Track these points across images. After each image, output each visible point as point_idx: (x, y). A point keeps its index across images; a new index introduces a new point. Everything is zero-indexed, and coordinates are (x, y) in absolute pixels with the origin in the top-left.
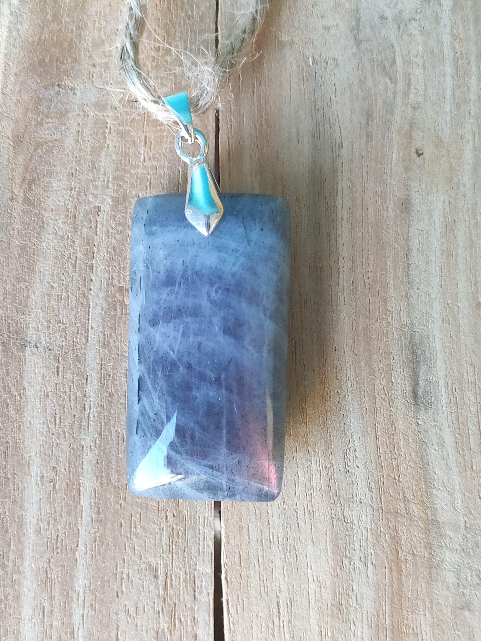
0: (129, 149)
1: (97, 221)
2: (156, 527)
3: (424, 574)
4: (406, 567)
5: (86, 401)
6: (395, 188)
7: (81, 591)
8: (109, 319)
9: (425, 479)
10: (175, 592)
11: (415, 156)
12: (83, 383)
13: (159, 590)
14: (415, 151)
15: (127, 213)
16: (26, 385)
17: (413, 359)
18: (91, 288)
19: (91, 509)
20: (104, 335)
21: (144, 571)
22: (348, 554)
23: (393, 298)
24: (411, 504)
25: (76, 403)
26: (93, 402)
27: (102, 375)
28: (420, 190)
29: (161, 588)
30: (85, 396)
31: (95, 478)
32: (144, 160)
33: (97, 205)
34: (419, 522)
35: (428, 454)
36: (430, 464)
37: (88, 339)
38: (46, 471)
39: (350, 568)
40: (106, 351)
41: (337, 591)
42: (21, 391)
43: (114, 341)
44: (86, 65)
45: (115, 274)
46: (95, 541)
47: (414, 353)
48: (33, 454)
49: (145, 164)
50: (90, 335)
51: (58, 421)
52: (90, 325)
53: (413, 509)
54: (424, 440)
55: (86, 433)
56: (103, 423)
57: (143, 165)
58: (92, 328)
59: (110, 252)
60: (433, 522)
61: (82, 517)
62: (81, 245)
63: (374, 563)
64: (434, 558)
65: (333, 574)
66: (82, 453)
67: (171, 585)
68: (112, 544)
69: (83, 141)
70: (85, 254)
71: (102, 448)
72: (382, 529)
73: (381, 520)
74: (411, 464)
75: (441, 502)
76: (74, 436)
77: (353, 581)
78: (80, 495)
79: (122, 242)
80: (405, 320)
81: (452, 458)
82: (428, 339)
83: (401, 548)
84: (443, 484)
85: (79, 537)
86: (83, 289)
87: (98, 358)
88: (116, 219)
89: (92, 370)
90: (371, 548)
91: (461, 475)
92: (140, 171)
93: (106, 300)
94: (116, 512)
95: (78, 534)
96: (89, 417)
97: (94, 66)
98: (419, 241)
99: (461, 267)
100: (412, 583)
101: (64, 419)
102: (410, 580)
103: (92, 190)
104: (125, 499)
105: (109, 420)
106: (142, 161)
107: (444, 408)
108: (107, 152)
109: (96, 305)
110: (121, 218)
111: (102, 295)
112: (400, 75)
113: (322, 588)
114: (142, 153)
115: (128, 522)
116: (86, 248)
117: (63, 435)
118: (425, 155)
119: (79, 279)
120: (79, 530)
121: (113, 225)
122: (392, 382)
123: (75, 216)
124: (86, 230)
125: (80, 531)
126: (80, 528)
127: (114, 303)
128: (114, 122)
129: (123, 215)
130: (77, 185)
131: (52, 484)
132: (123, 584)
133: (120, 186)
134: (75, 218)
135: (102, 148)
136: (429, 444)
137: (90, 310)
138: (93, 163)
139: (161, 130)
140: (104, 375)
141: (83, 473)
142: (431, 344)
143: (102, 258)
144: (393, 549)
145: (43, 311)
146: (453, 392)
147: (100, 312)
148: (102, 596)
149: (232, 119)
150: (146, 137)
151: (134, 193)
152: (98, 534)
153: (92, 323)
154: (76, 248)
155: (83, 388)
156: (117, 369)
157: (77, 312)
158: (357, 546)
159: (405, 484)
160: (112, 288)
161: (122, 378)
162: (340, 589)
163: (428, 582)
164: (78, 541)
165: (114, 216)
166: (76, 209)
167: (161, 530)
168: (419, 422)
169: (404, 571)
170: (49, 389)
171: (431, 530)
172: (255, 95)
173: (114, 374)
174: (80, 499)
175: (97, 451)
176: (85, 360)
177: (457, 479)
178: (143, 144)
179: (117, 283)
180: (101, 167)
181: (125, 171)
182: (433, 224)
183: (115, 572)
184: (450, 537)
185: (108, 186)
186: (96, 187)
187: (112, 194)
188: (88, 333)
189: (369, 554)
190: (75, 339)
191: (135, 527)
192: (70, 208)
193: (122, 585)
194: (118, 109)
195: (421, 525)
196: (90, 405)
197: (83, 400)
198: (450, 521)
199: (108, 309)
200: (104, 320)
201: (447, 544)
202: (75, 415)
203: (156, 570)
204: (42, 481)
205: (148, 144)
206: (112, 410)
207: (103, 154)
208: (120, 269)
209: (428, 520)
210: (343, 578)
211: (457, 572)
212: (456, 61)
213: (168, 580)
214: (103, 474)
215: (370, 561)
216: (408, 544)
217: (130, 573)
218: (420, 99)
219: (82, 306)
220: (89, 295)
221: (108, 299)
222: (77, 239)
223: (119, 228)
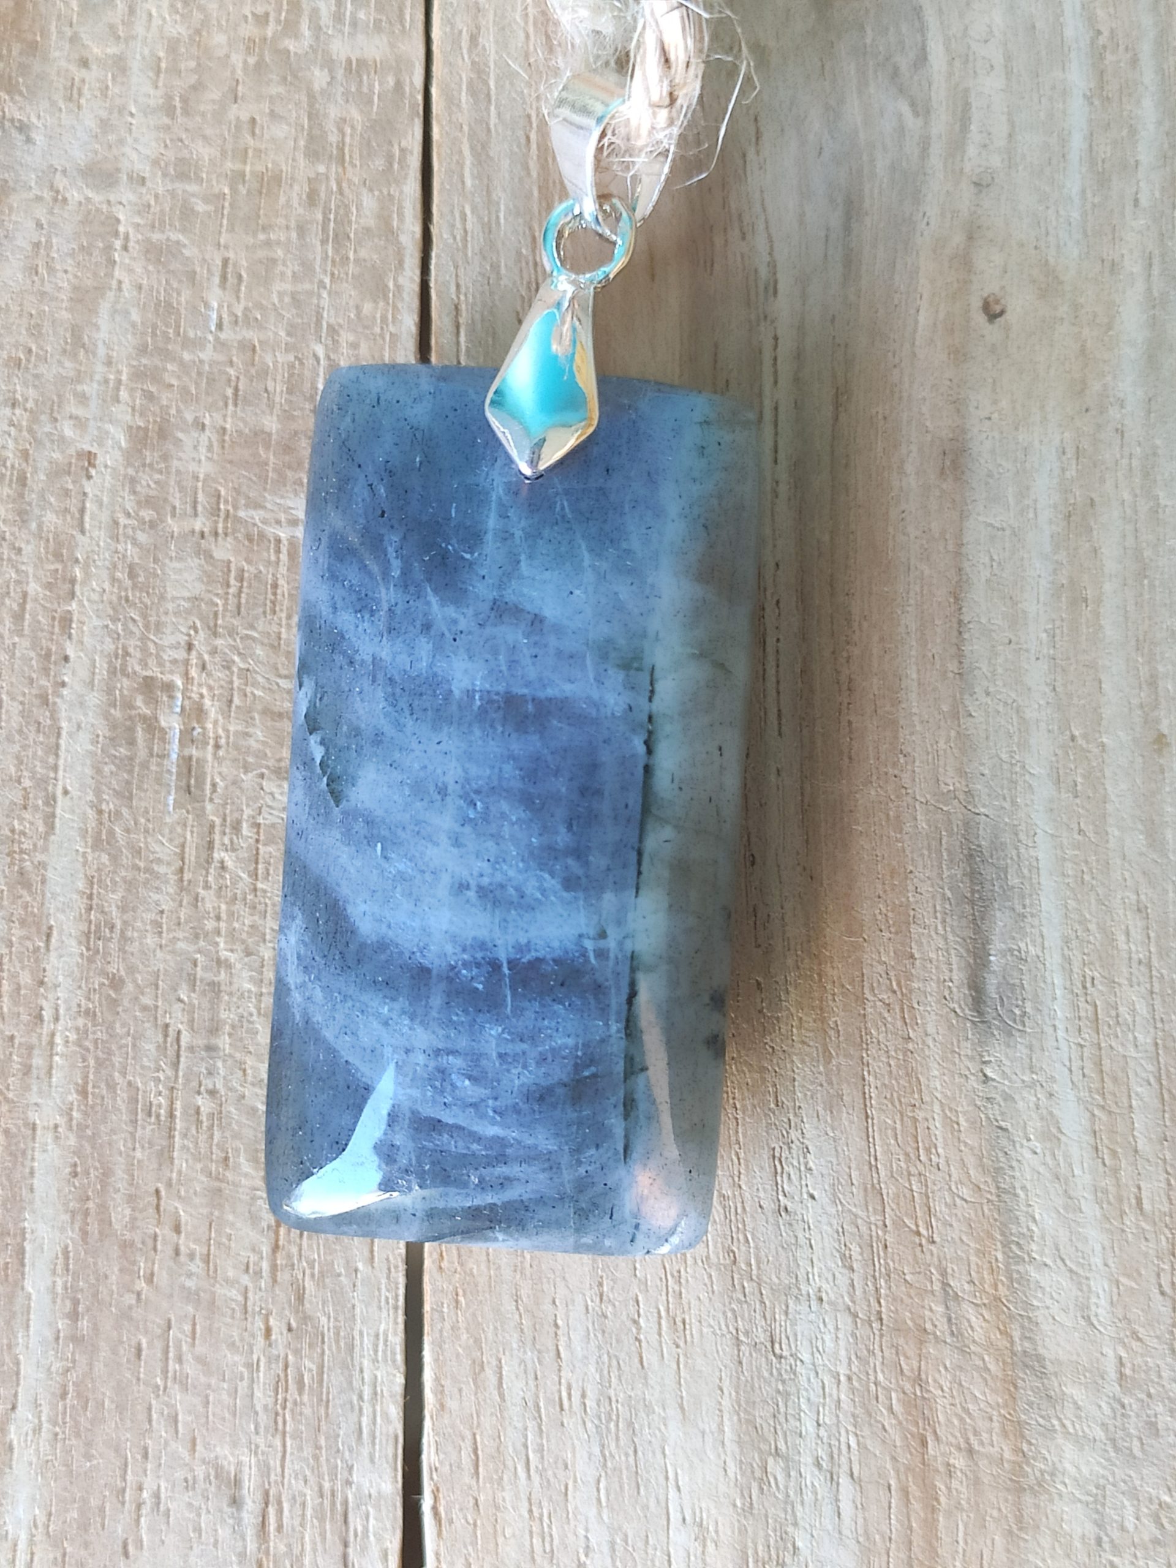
0: (179, 294)
1: (85, 494)
2: (237, 1358)
3: (1000, 1510)
4: (949, 1489)
5: (46, 998)
6: (924, 409)
7: (23, 1536)
8: (113, 768)
9: (1003, 1234)
10: (289, 1546)
11: (980, 318)
12: (39, 948)
13: (244, 1540)
14: (980, 304)
15: (169, 473)
17: (973, 892)
18: (66, 679)
19: (54, 1302)
20: (100, 812)
21: (201, 1485)
22: (781, 1445)
23: (915, 718)
24: (965, 1306)
25: (16, 1003)
26: (65, 1001)
27: (93, 927)
28: (995, 416)
29: (250, 1533)
30: (42, 983)
31: (66, 1217)
32: (220, 326)
33: (87, 447)
34: (986, 1358)
35: (1014, 1164)
36: (1019, 1191)
37: (53, 823)
39: (786, 1488)
40: (105, 858)
41: (750, 1552)
43: (128, 831)
44: (63, 63)
45: (132, 644)
46: (64, 1395)
47: (974, 875)
49: (223, 336)
50: (58, 811)
52: (60, 783)
53: (969, 1321)
54: (1003, 1124)
55: (45, 1088)
56: (92, 1062)
57: (217, 339)
58: (66, 792)
59: (119, 581)
60: (1027, 1360)
61: (28, 1326)
62: (40, 558)
63: (856, 1474)
64: (1028, 1464)
65: (739, 1503)
66: (31, 1144)
67: (280, 1528)
68: (113, 1406)
69: (51, 270)
70: (49, 586)
71: (89, 1132)
72: (880, 1377)
73: (877, 1351)
74: (965, 1192)
75: (1049, 1302)
76: (10, 1095)
77: (795, 1524)
78: (23, 1265)
79: (154, 553)
80: (951, 781)
81: (1083, 1178)
82: (1016, 834)
83: (935, 1432)
84: (1058, 1250)
85: (18, 1385)
86: (43, 682)
87: (82, 876)
88: (139, 489)
89: (63, 911)
90: (847, 1432)
91: (1108, 1226)
92: (207, 354)
93: (107, 716)
94: (125, 1315)
95: (18, 1373)
96: (51, 1044)
97: (84, 63)
98: (992, 560)
99: (1111, 631)
100: (966, 1534)
102: (961, 1527)
103: (72, 408)
104: (150, 1278)
105: (110, 1053)
106: (213, 328)
107: (1061, 1034)
108: (116, 302)
109: (79, 727)
110: (153, 485)
111: (95, 699)
112: (939, 94)
113: (709, 1543)
114: (215, 305)
115: (159, 1345)
116: (52, 567)
118: (1007, 316)
119: (32, 654)
120: (18, 1363)
121: (130, 506)
122: (912, 956)
123: (22, 480)
124: (55, 519)
125: (22, 1367)
126: (21, 1357)
127: (128, 723)
128: (138, 220)
129: (157, 476)
130: (31, 392)
132: (143, 1520)
133: (150, 396)
134: (24, 485)
135: (100, 290)
136: (1018, 1135)
137: (62, 742)
138: (76, 332)
139: (268, 243)
140: (98, 926)
141: (31, 1202)
142: (1022, 850)
143: (95, 597)
144: (913, 1436)
146: (1085, 987)
147: (90, 747)
148: (83, 1553)
149: (468, 212)
150: (225, 262)
151: (189, 417)
152: (73, 1376)
153: (66, 779)
154: (24, 568)
155: (37, 960)
156: (134, 910)
157: (25, 747)
158: (809, 1426)
159: (949, 1251)
160: (125, 680)
161: (149, 935)
162: (760, 1548)
163: (1010, 1532)
164: (16, 1395)
165: (133, 481)
166: (27, 461)
167: (252, 1367)
168: (989, 1072)
169: (943, 1499)
171: (1020, 1383)
172: (534, 146)
173: (125, 923)
174: (23, 1274)
175: (72, 1141)
176: (43, 882)
177: (1095, 1237)
178: (216, 280)
179: (138, 668)
180: (100, 344)
181: (167, 355)
182: (1031, 511)
183: (120, 1484)
184: (1075, 1403)
185: (117, 396)
186: (83, 399)
187: (129, 417)
188: (54, 807)
189: (844, 1448)
190: (16, 823)
191: (180, 1359)
192: (11, 455)
193: (138, 1521)
194: (149, 184)
195: (992, 1367)
196: (57, 1010)
197: (37, 995)
198: (1075, 1358)
199: (112, 739)
200: (99, 771)
201: (1068, 1423)
202: (12, 1038)
203: (237, 1483)
205: (231, 280)
206: (118, 1025)
207: (105, 307)
208: (147, 626)
209: (1014, 1353)
210: (766, 1516)
211: (1097, 1504)
212: (1097, 54)
213: (271, 1510)
214: (91, 1205)
215: (845, 1468)
216: (956, 1422)
217: (163, 1490)
218: (996, 161)
219: (38, 731)
220: (58, 700)
221: (112, 711)
222: (28, 542)
223: (147, 514)
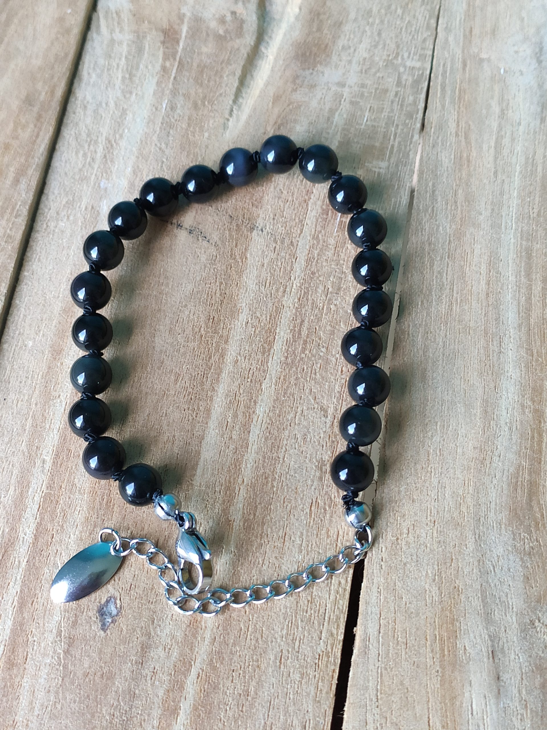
16: (248, 255)
38: (252, 319)
42: (244, 260)
48: (244, 305)
51: (268, 284)
101: (274, 284)
117: (269, 295)
131: (253, 329)
145: (272, 207)
170: (266, 261)
204: (246, 326)
